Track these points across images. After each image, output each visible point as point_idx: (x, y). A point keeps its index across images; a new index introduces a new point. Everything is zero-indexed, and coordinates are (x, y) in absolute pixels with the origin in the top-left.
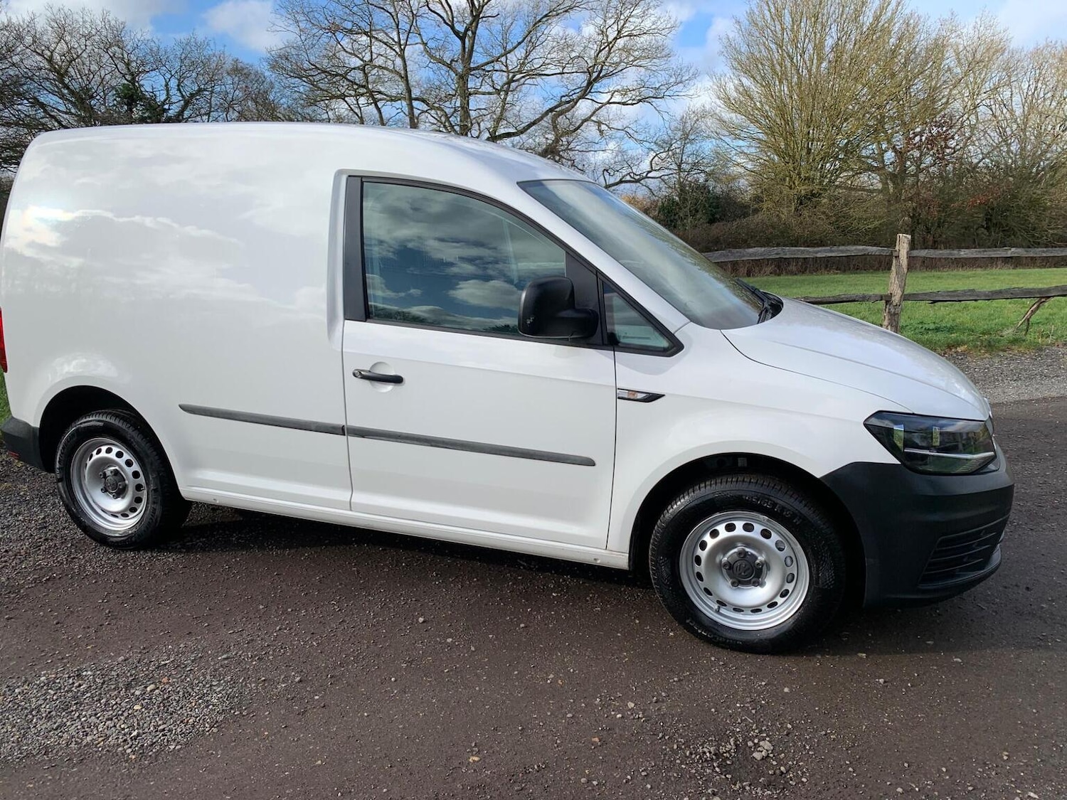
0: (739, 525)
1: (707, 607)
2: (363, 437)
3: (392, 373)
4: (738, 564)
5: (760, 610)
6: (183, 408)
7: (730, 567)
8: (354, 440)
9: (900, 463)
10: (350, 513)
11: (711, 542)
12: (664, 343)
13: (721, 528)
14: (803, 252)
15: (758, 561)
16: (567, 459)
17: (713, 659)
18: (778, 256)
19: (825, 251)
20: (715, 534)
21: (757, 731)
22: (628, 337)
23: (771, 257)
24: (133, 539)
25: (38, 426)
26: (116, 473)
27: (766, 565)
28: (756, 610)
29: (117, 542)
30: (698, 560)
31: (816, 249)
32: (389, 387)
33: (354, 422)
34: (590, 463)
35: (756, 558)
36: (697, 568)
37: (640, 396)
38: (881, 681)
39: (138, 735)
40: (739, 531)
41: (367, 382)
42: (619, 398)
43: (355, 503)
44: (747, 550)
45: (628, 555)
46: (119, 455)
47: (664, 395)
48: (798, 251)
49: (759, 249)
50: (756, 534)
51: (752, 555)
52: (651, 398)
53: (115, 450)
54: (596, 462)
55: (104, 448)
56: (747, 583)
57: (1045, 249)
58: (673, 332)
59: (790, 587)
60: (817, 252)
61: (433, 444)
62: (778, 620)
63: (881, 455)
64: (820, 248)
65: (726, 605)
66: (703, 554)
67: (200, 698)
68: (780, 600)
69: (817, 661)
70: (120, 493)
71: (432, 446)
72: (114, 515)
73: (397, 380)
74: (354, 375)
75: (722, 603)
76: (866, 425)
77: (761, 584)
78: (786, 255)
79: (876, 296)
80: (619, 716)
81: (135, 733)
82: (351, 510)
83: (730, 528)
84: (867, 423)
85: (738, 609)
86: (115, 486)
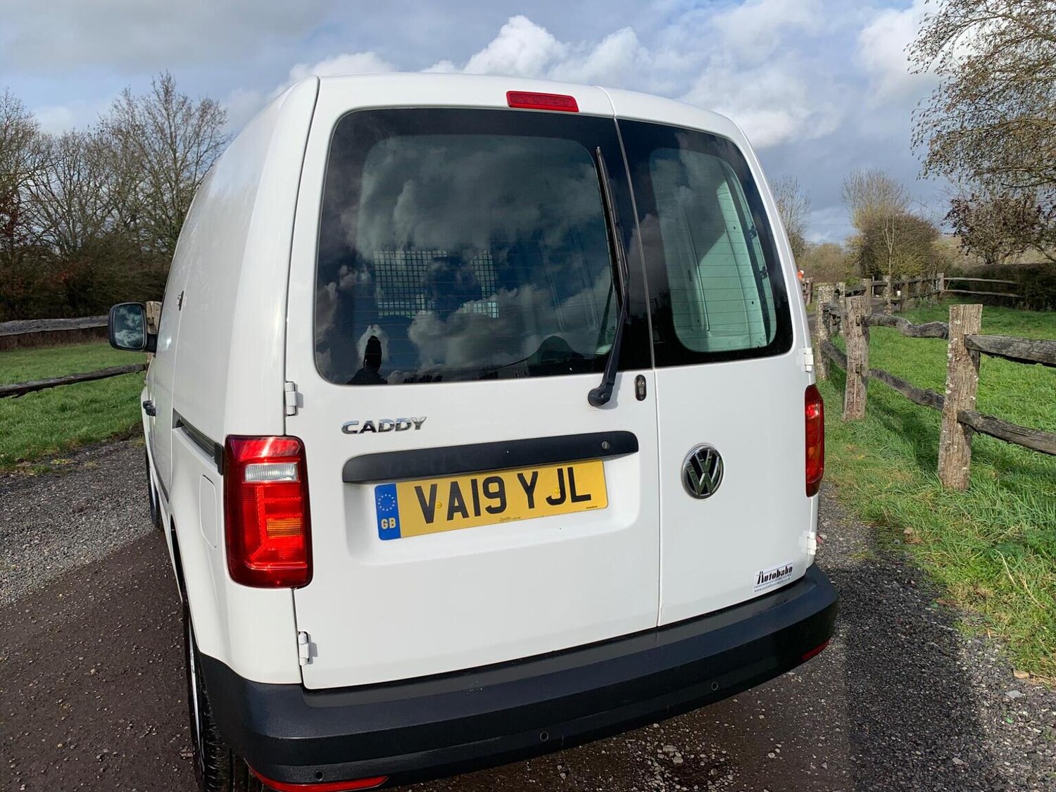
14: (64, 323)
18: (39, 330)
19: (85, 322)
23: (32, 331)
31: (77, 320)
48: (60, 322)
49: (17, 322)
60: (78, 323)
64: (81, 319)
78: (47, 328)
79: (139, 366)
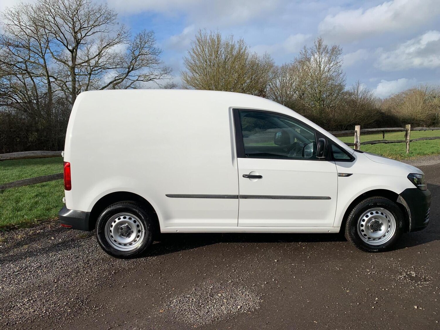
0: (374, 212)
1: (366, 240)
2: (246, 198)
3: (258, 174)
4: (374, 224)
5: (381, 238)
6: (167, 196)
7: (372, 226)
8: (242, 200)
9: (416, 188)
10: (237, 227)
11: (366, 219)
12: (349, 158)
13: (369, 214)
15: (380, 223)
16: (321, 198)
17: (372, 256)
20: (367, 216)
21: (406, 270)
22: (338, 157)
24: (137, 253)
25: (90, 211)
26: (127, 227)
27: (382, 224)
28: (380, 238)
29: (128, 255)
30: (362, 226)
32: (256, 180)
33: (242, 193)
34: (329, 198)
35: (379, 222)
36: (362, 228)
37: (344, 175)
38: (419, 253)
39: (241, 307)
40: (375, 214)
41: (248, 179)
42: (339, 176)
43: (239, 223)
44: (376, 220)
45: (340, 228)
46: (130, 219)
47: (352, 174)
50: (380, 214)
51: (378, 221)
52: (349, 175)
53: (128, 217)
54: (331, 198)
55: (122, 217)
56: (377, 230)
57: (337, 132)
58: (351, 154)
59: (389, 229)
61: (273, 198)
62: (387, 240)
63: (412, 186)
65: (370, 238)
66: (364, 223)
67: (243, 294)
68: (387, 234)
69: (398, 251)
70: (129, 235)
71: (272, 199)
72: (125, 245)
73: (260, 177)
74: (243, 176)
75: (369, 238)
76: (408, 178)
77: (380, 230)
80: (369, 273)
81: (239, 307)
82: (238, 226)
83: (372, 214)
84: (408, 177)
85: (374, 239)
86: (127, 232)
